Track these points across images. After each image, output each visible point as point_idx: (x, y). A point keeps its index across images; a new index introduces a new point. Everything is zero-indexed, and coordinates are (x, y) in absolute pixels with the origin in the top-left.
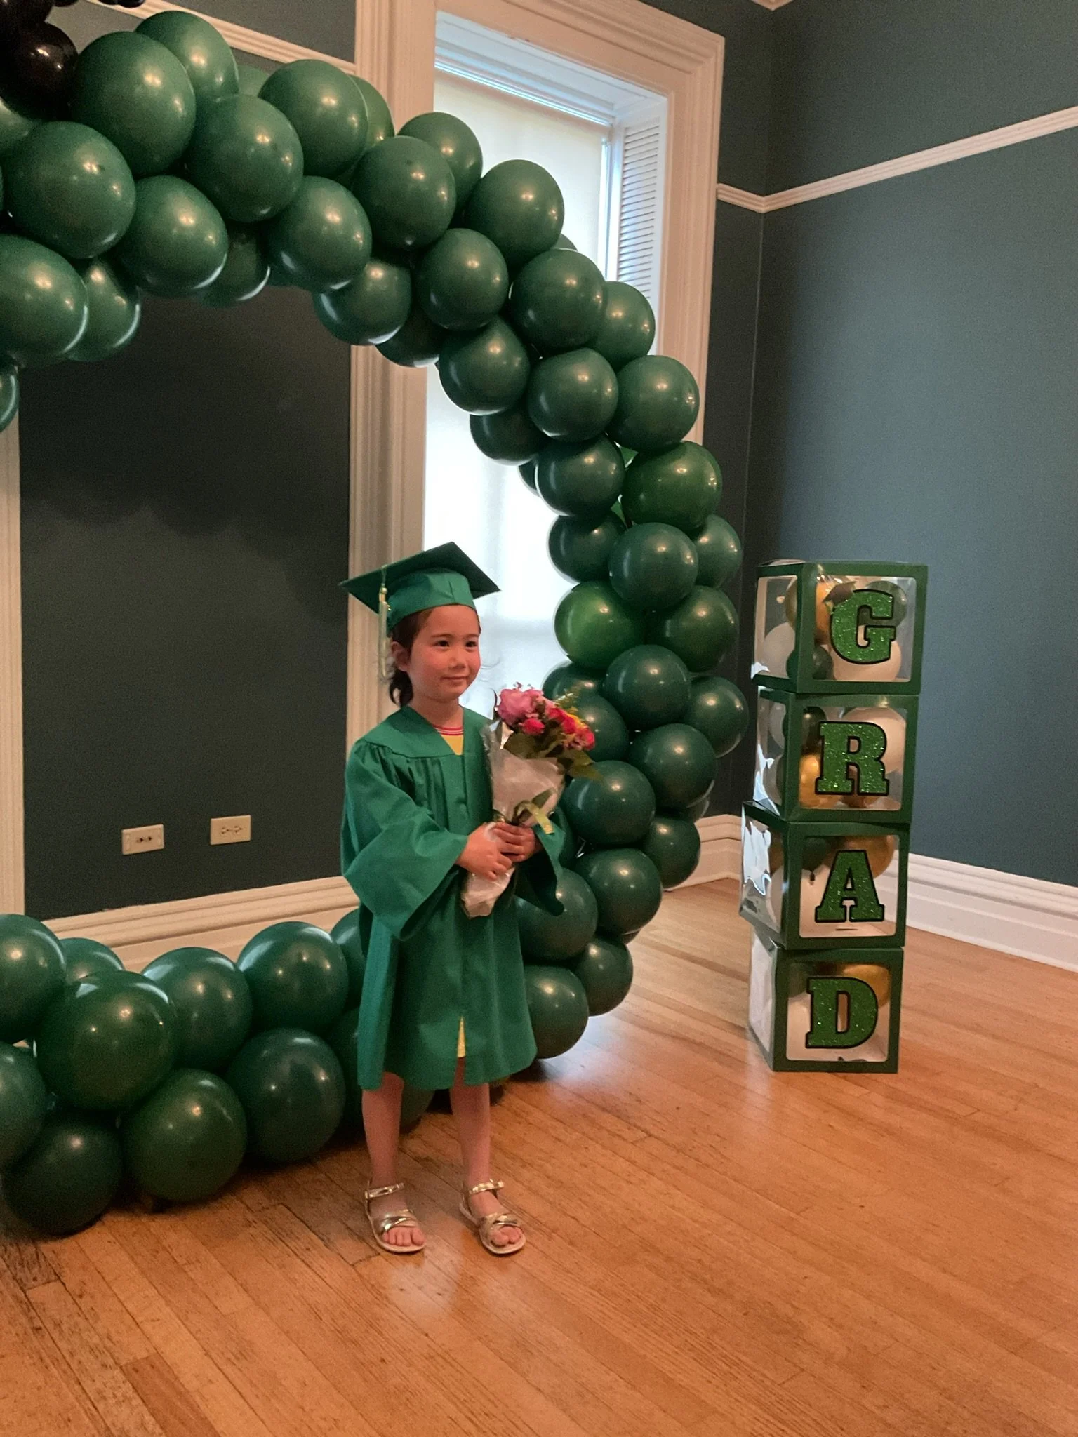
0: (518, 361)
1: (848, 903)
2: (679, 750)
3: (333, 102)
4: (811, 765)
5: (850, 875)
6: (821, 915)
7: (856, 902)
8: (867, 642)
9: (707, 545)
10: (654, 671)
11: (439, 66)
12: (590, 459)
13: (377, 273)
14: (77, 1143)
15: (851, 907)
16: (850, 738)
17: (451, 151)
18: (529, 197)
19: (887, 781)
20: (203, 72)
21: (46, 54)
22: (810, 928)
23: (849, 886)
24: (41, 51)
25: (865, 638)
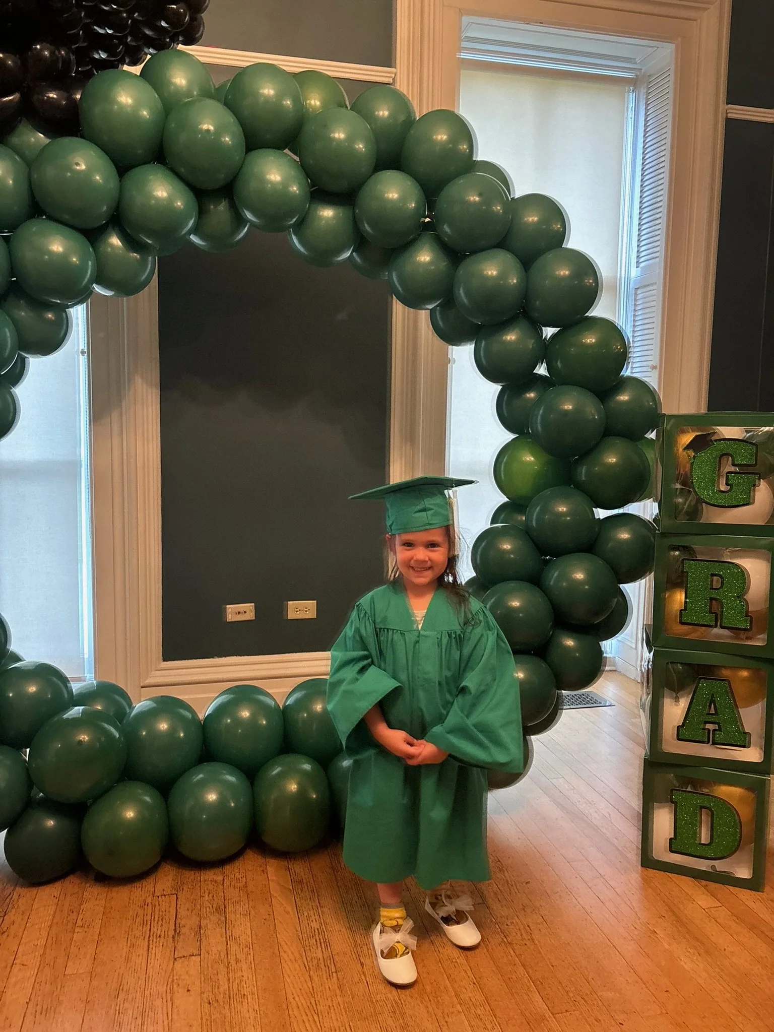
0: (443, 264)
1: (710, 727)
2: (580, 576)
3: (272, 92)
4: (679, 597)
5: (712, 701)
6: (682, 734)
7: (719, 727)
8: (729, 487)
9: (625, 402)
10: (562, 509)
11: (463, 56)
12: (511, 337)
13: (328, 213)
14: (51, 823)
15: (714, 730)
16: (713, 575)
17: (386, 113)
18: (442, 137)
19: (750, 616)
20: (184, 89)
21: (55, 96)
22: (672, 745)
23: (712, 711)
24: (51, 95)
25: (727, 484)
